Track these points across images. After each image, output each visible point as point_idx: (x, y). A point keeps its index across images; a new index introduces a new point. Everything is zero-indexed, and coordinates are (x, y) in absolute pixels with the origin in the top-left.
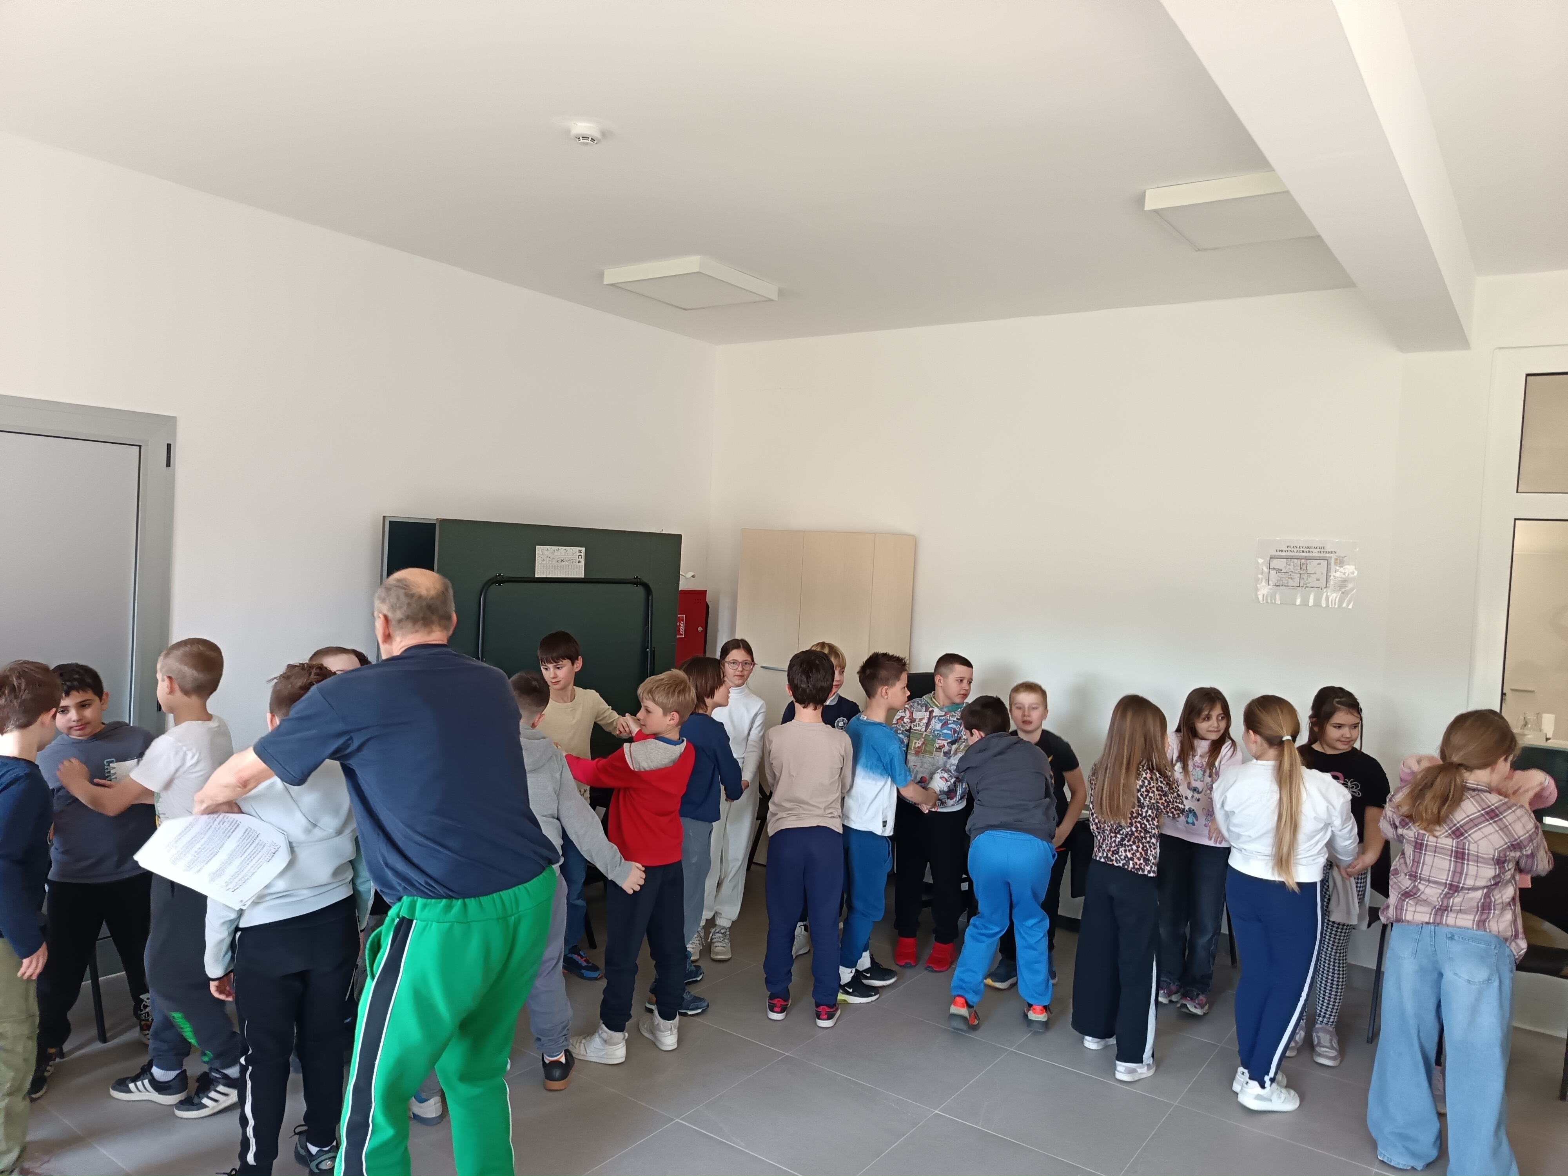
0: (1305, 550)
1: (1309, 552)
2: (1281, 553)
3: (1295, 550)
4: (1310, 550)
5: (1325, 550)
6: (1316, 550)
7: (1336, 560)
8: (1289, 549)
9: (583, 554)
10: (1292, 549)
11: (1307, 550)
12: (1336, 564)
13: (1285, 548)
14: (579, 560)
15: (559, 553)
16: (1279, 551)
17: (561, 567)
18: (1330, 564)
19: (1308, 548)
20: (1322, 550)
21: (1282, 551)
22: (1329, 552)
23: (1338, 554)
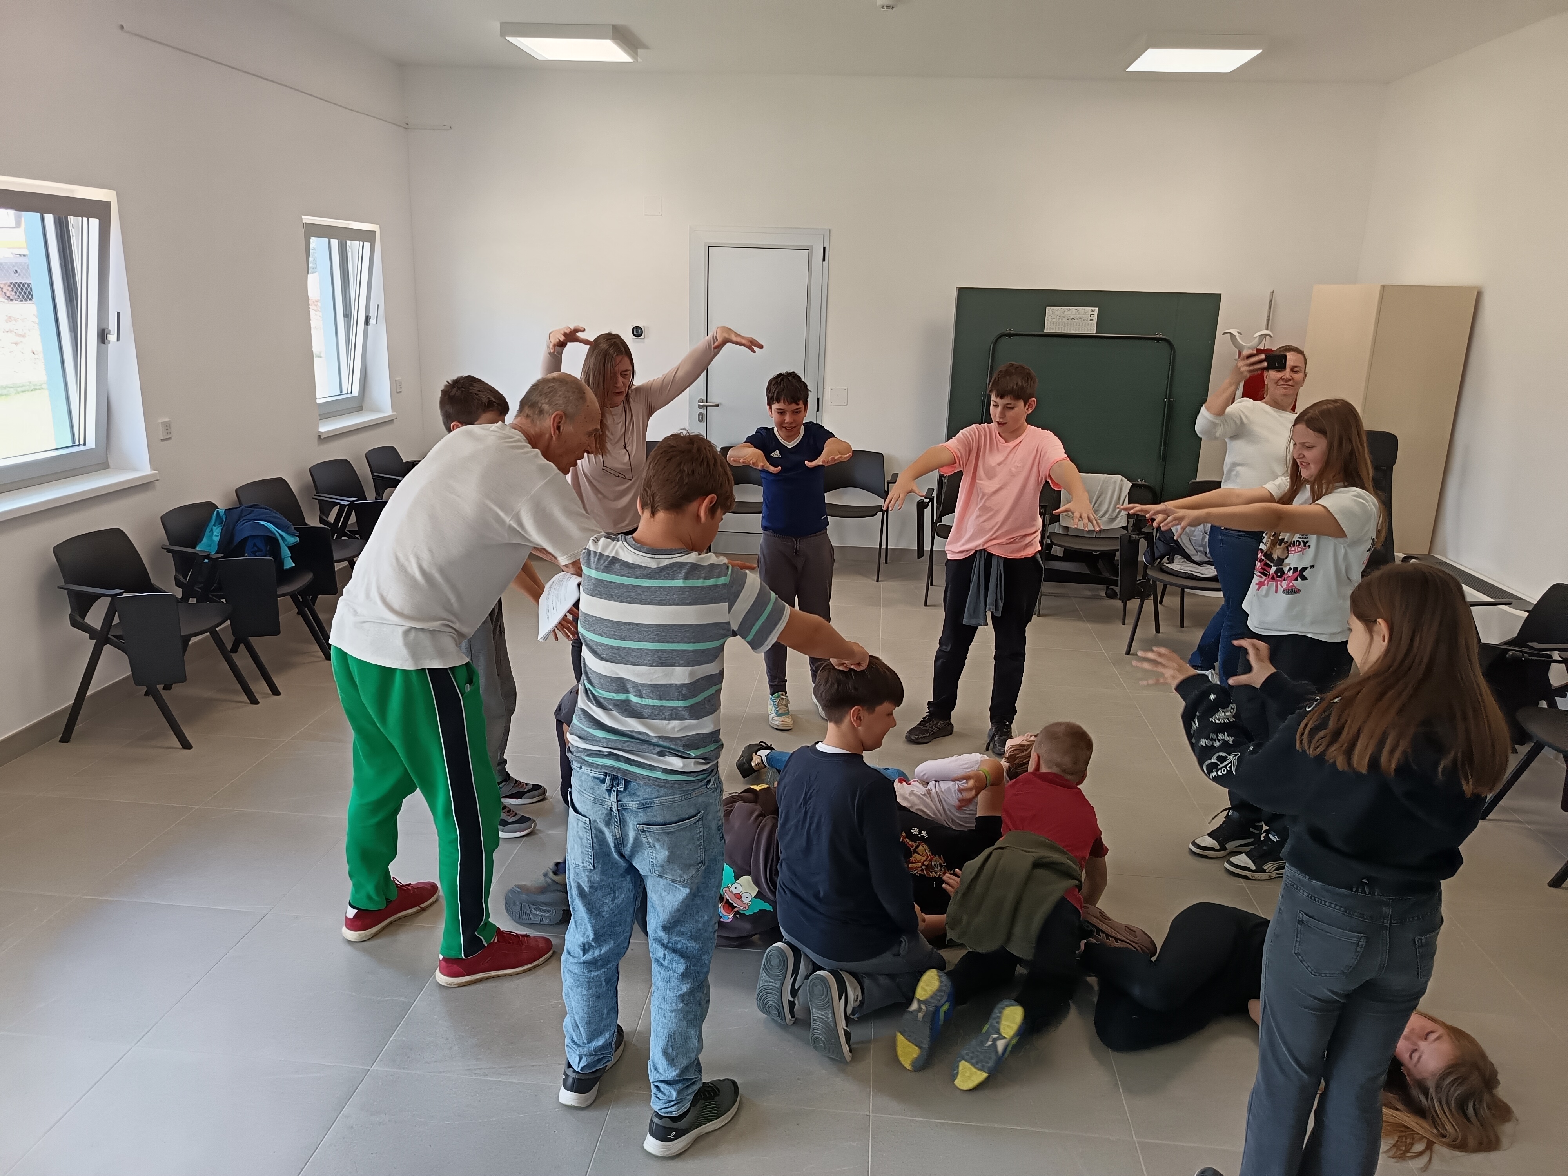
9: (1096, 313)
14: (1091, 318)
15: (1069, 312)
17: (1071, 324)
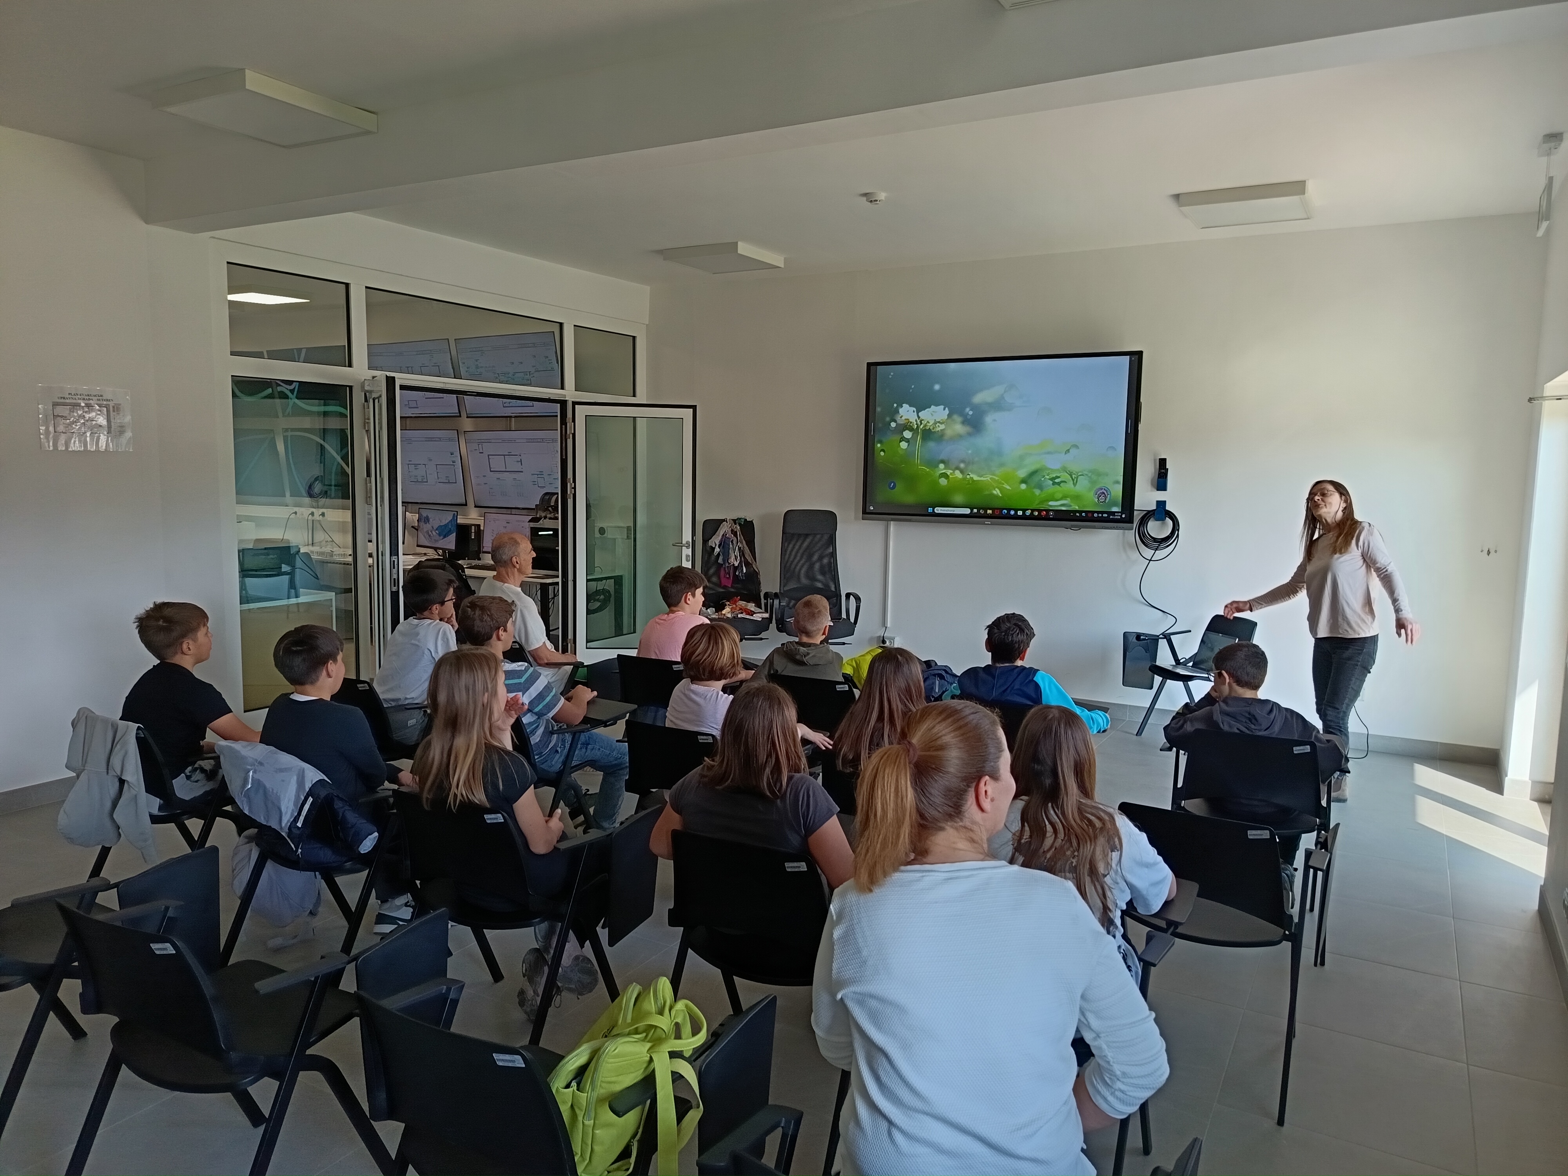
0: (86, 397)
1: (89, 399)
2: (62, 400)
3: (77, 397)
4: (91, 398)
5: (104, 398)
6: (96, 398)
7: (113, 407)
8: (70, 396)
10: (74, 397)
11: (88, 397)
12: (114, 411)
13: (68, 396)
16: (61, 398)
18: (109, 411)
19: (88, 395)
20: (100, 398)
21: (64, 398)
22: (107, 400)
23: (114, 402)
